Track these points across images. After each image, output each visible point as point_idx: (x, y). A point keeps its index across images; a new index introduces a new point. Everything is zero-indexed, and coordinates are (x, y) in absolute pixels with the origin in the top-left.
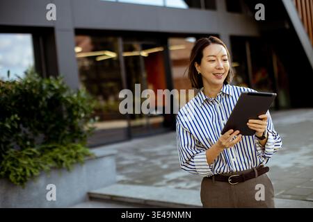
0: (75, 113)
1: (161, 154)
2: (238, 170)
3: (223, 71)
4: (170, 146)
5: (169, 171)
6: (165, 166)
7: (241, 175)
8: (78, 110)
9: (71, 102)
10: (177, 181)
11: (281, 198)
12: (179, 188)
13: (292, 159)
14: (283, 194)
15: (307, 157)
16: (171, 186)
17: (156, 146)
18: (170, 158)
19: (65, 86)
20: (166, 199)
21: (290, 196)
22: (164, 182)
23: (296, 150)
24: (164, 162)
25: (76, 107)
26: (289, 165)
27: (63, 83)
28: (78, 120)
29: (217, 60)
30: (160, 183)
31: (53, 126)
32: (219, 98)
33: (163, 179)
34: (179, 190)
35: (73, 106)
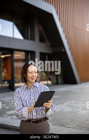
1: (6, 101)
2: (36, 118)
3: (35, 77)
4: (10, 98)
5: (9, 110)
6: (7, 108)
7: (36, 121)
10: (12, 115)
11: (55, 125)
12: (12, 118)
13: (61, 107)
14: (56, 123)
15: (67, 107)
16: (9, 117)
17: (4, 97)
18: (10, 104)
20: (6, 123)
21: (58, 125)
22: (6, 115)
23: (63, 103)
24: (7, 106)
26: (59, 110)
30: (4, 116)
32: (32, 87)
33: (6, 113)
34: (12, 119)
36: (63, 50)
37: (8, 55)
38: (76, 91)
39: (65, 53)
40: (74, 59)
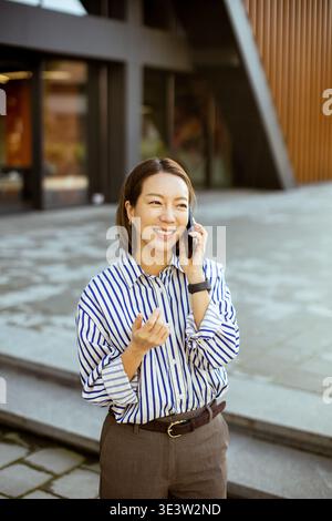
5: (7, 290)
6: (3, 280)
7: (189, 421)
10: (14, 310)
16: (1, 320)
29: (166, 204)
36: (235, 61)
37: (21, 75)
38: (270, 219)
39: (241, 73)
40: (275, 101)
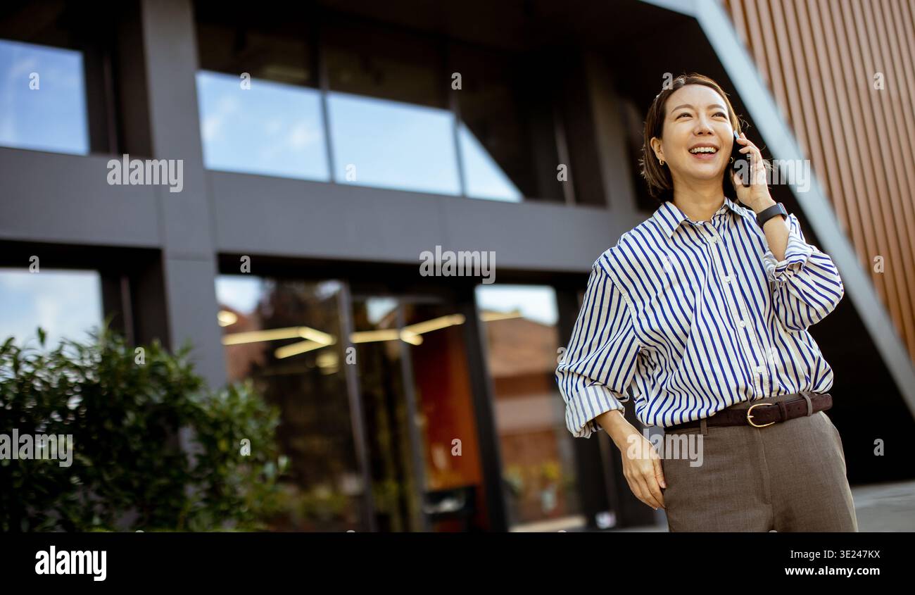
0: (223, 445)
3: (713, 140)
7: (776, 403)
8: (231, 437)
9: (213, 415)
19: (195, 373)
25: (226, 428)
27: (189, 367)
28: (230, 464)
29: (698, 115)
31: (164, 481)
35: (216, 425)
37: (442, 323)
